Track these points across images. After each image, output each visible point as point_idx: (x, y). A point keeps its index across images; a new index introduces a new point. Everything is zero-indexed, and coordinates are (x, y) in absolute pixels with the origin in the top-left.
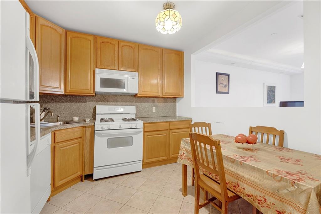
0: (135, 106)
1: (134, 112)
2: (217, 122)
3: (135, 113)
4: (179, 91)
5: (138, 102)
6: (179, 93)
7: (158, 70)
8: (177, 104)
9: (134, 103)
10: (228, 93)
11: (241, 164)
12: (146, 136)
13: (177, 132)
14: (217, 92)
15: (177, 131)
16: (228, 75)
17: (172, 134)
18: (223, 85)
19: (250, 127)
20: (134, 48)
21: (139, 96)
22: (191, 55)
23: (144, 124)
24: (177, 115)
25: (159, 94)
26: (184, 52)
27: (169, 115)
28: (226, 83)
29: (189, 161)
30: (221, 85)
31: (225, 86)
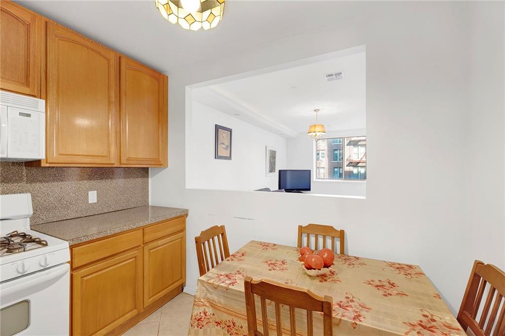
0: (29, 195)
1: (27, 213)
2: (239, 218)
3: (32, 212)
4: (159, 155)
5: (40, 181)
6: (159, 158)
7: (109, 103)
8: (150, 180)
9: (23, 184)
10: (230, 158)
11: (354, 328)
12: (77, 282)
13: (159, 245)
14: (217, 156)
15: (160, 242)
16: (230, 131)
17: (149, 253)
18: (224, 146)
19: (299, 226)
20: (28, 27)
21: (48, 165)
22: (186, 87)
23: (71, 248)
24: (150, 204)
25: (112, 163)
26: (168, 77)
27: (132, 206)
28: (227, 143)
29: (219, 328)
30: (222, 145)
31: (226, 148)
